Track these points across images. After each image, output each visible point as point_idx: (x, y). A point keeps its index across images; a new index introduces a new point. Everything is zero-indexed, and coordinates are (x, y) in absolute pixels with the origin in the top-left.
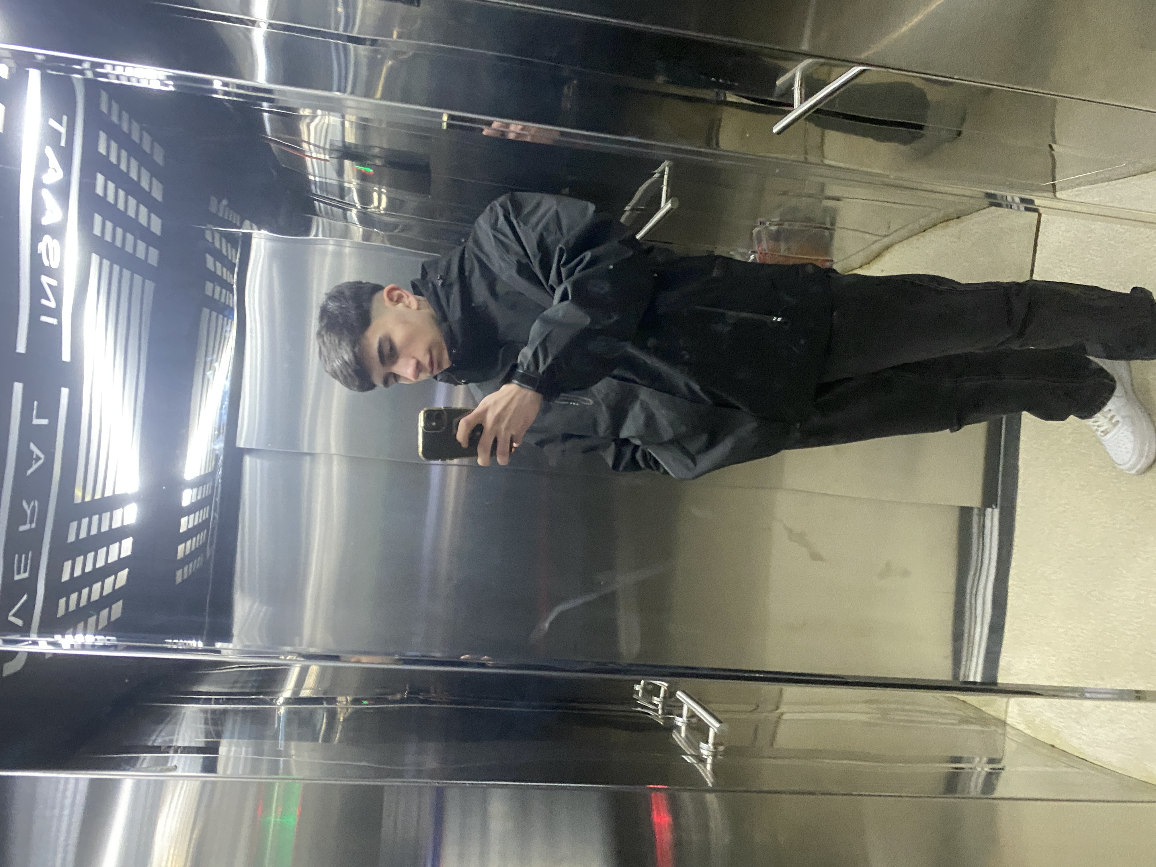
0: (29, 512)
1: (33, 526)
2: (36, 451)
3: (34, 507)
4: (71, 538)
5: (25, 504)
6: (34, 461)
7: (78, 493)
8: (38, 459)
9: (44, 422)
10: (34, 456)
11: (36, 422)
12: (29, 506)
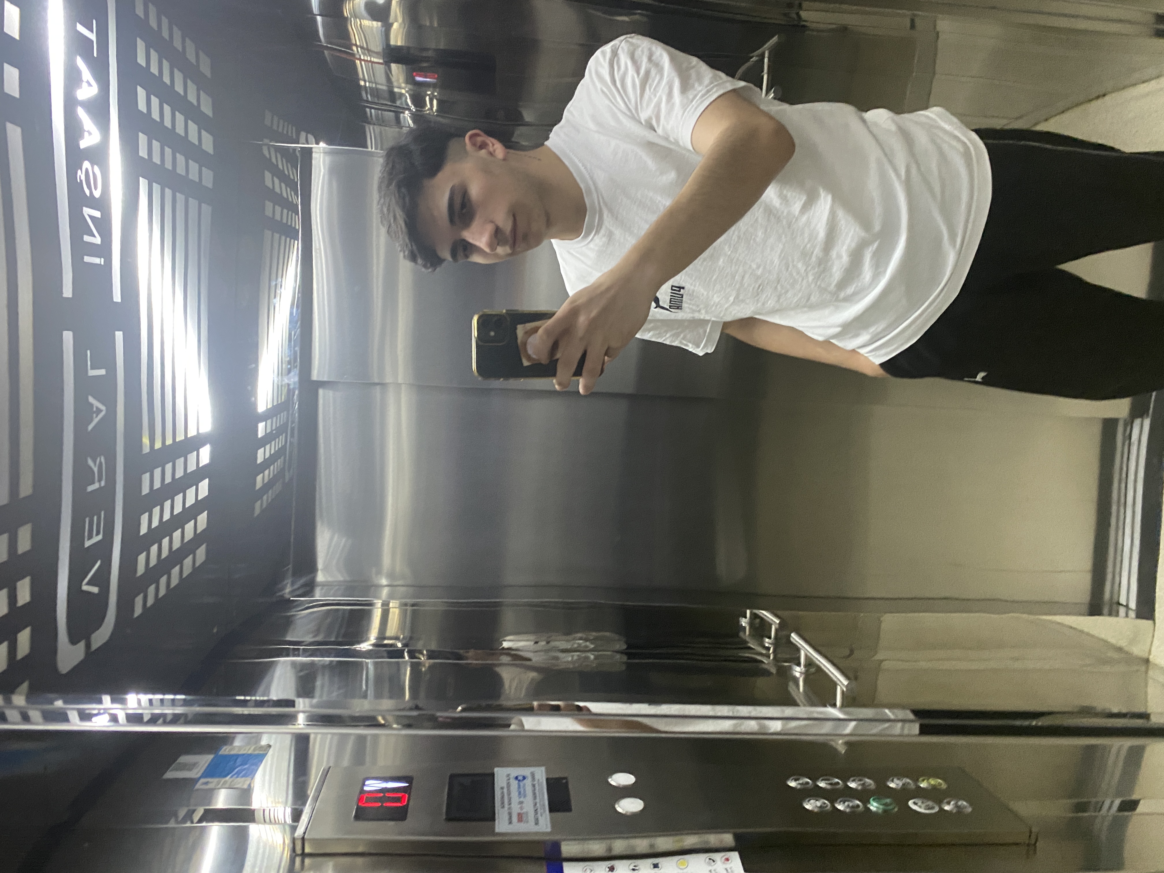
0: (96, 470)
1: (103, 483)
2: (96, 403)
3: (101, 463)
4: (145, 490)
5: (90, 462)
6: (95, 415)
7: (146, 441)
9: (102, 372)
10: (95, 409)
11: (92, 373)
12: (95, 464)
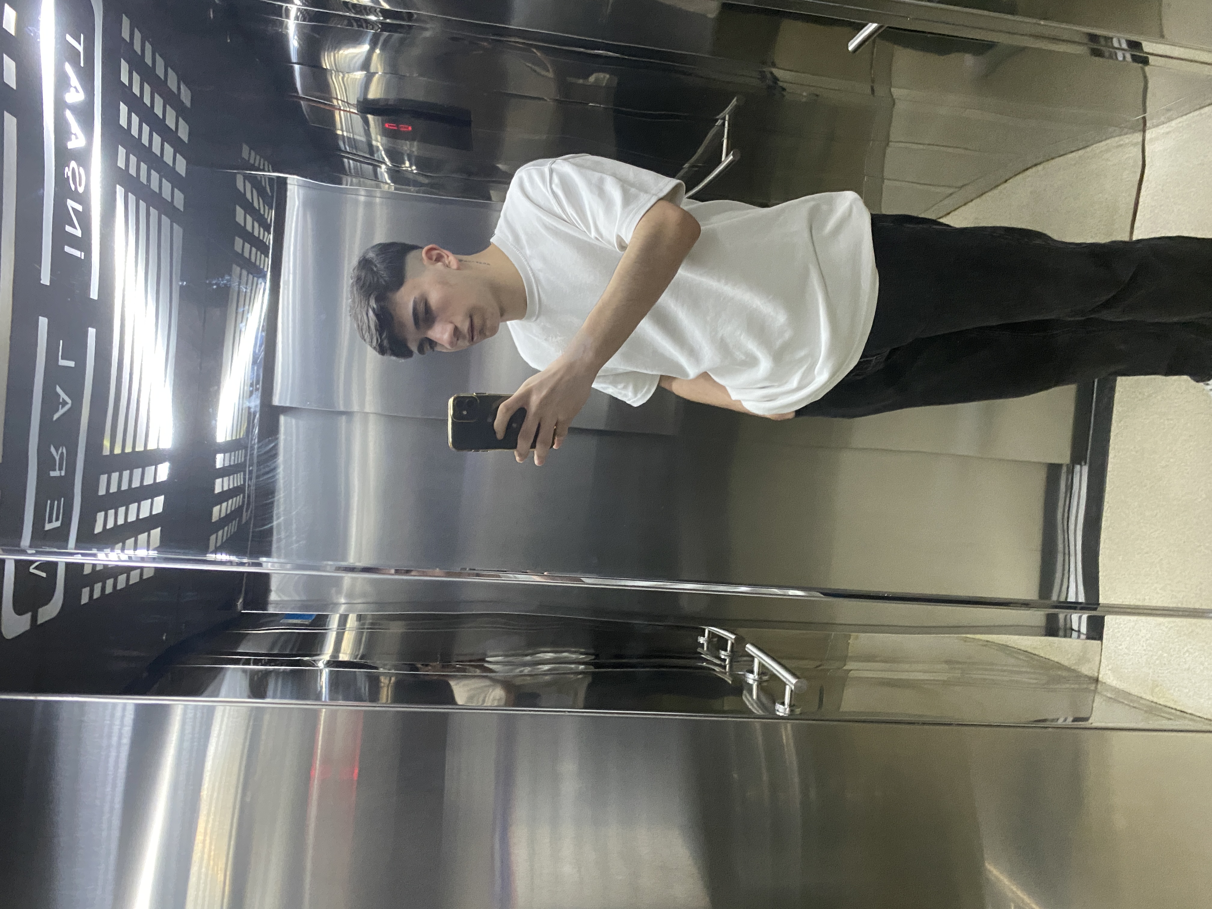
0: (57, 458)
1: (63, 473)
2: (63, 395)
3: (62, 453)
4: (102, 492)
5: (53, 450)
6: (60, 406)
7: (107, 443)
8: (65, 403)
9: (72, 364)
10: (61, 400)
11: (63, 363)
12: (57, 453)
